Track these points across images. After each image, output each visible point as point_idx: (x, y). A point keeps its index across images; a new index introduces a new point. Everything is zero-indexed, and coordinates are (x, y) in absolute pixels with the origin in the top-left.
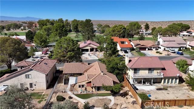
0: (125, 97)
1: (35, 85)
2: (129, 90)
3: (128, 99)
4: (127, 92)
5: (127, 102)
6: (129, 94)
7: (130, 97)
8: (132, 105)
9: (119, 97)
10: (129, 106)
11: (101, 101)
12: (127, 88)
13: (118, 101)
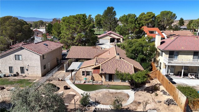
0: (152, 93)
1: (27, 70)
2: (159, 83)
3: (159, 96)
4: (158, 86)
5: (156, 100)
6: (161, 89)
7: (162, 93)
8: (167, 106)
9: (143, 92)
10: (161, 108)
11: (111, 95)
12: (157, 80)
13: (140, 97)
